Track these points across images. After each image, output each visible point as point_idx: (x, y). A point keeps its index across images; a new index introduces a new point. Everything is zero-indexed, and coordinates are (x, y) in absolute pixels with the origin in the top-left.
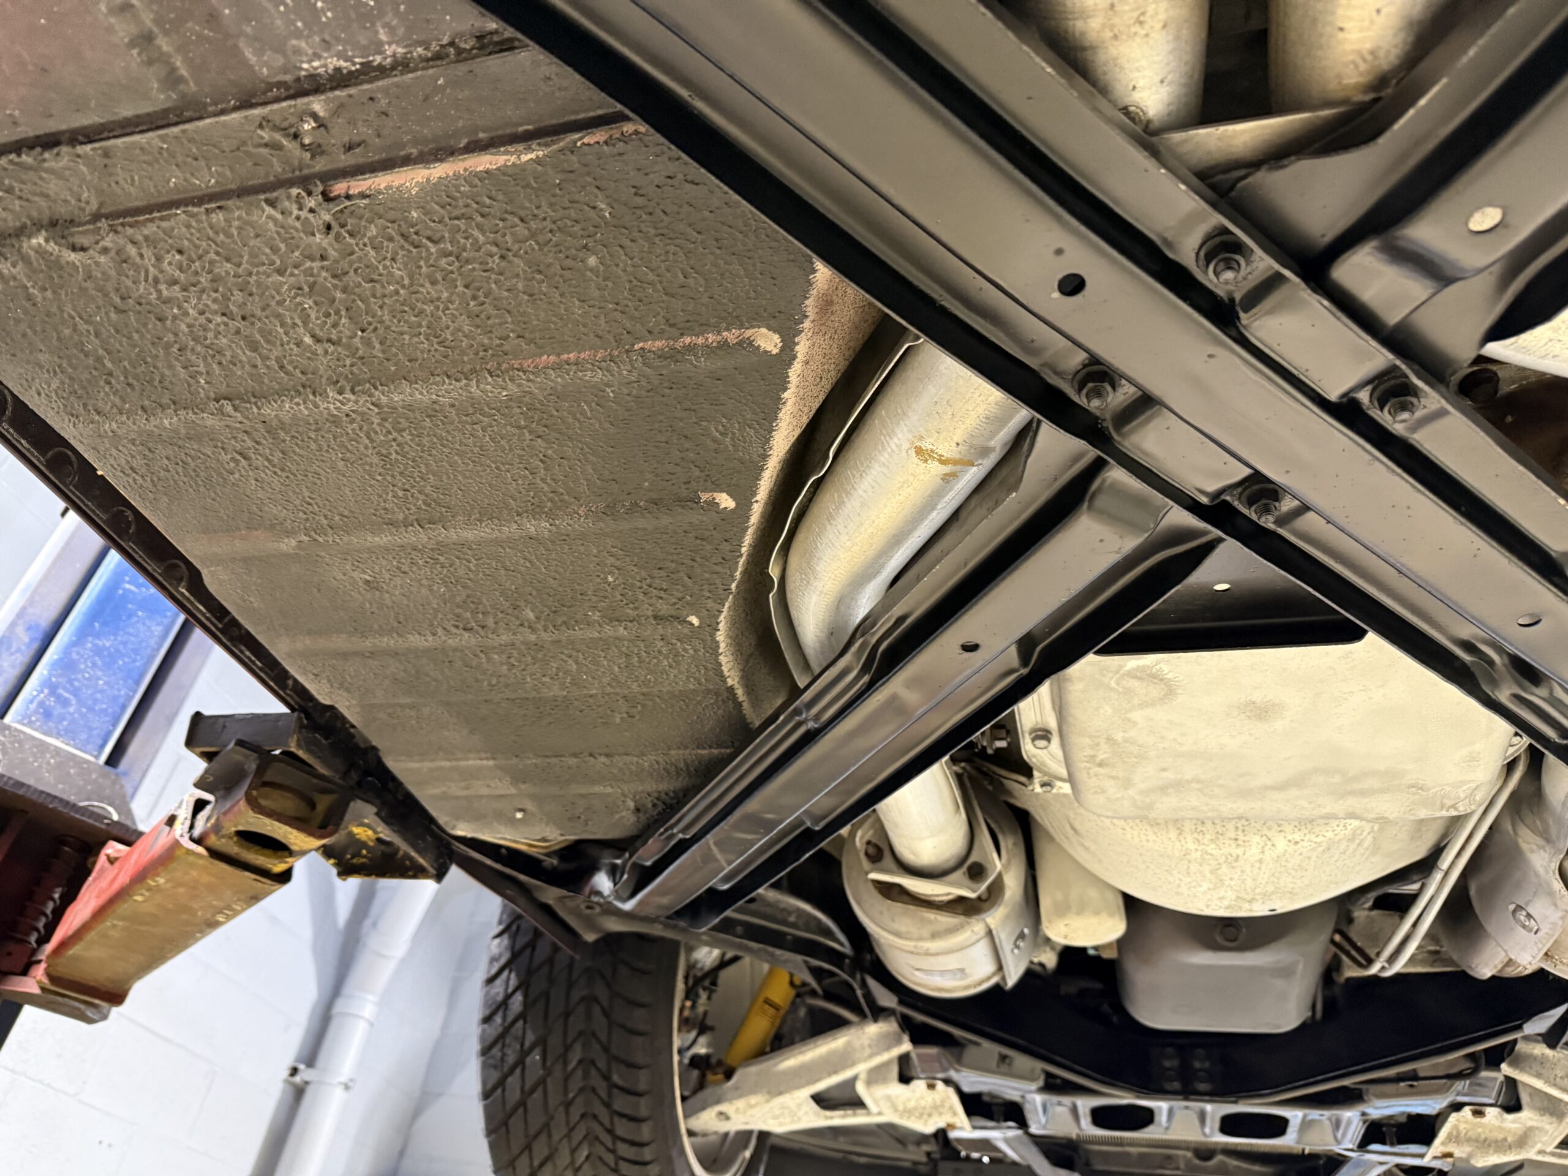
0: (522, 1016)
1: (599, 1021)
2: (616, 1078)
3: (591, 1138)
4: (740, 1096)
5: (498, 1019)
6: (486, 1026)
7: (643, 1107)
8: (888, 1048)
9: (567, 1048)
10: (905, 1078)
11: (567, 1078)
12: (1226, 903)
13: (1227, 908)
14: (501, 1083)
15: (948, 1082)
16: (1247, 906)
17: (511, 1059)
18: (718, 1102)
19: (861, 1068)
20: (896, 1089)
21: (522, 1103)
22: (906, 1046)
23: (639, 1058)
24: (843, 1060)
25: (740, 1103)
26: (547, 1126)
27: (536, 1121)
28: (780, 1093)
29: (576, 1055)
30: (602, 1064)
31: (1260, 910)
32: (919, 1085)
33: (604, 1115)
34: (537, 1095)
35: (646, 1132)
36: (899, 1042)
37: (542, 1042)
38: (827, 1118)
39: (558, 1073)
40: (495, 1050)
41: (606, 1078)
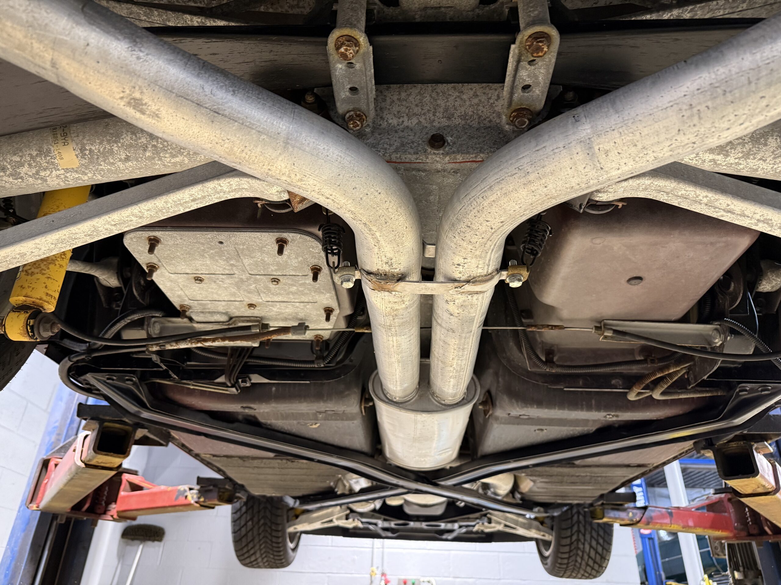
0: (246, 512)
1: (268, 514)
2: (273, 528)
3: (266, 542)
5: (239, 513)
6: (234, 515)
7: (280, 534)
8: (343, 512)
9: (259, 521)
10: (347, 519)
11: (259, 528)
14: (240, 529)
15: (358, 520)
17: (243, 523)
19: (335, 517)
20: (346, 521)
21: (246, 535)
22: (348, 512)
23: (279, 522)
24: (332, 514)
26: (253, 540)
27: (250, 538)
29: (262, 522)
30: (269, 524)
32: (350, 520)
33: (269, 537)
34: (250, 533)
35: (280, 540)
36: (346, 511)
37: (251, 519)
39: (257, 527)
40: (238, 522)
41: (270, 527)
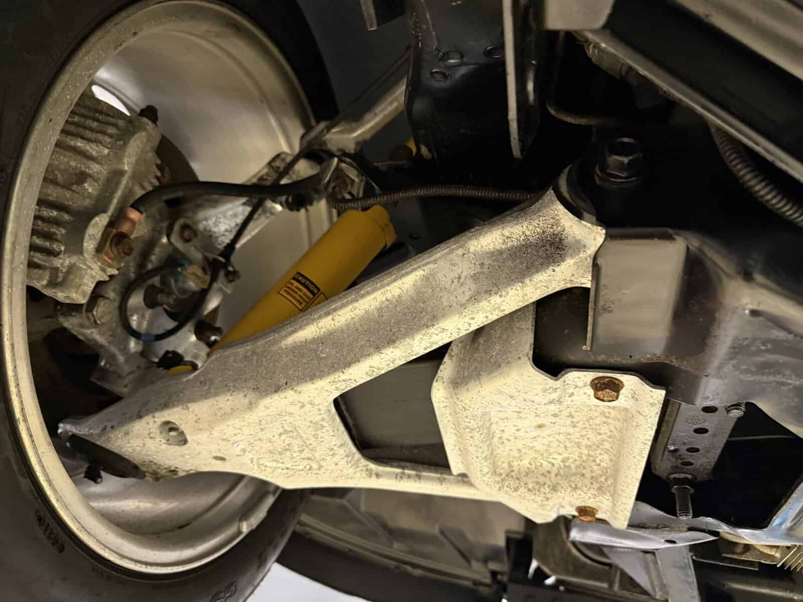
4: (206, 396)
18: (166, 406)
25: (201, 408)
28: (277, 389)
38: (370, 473)
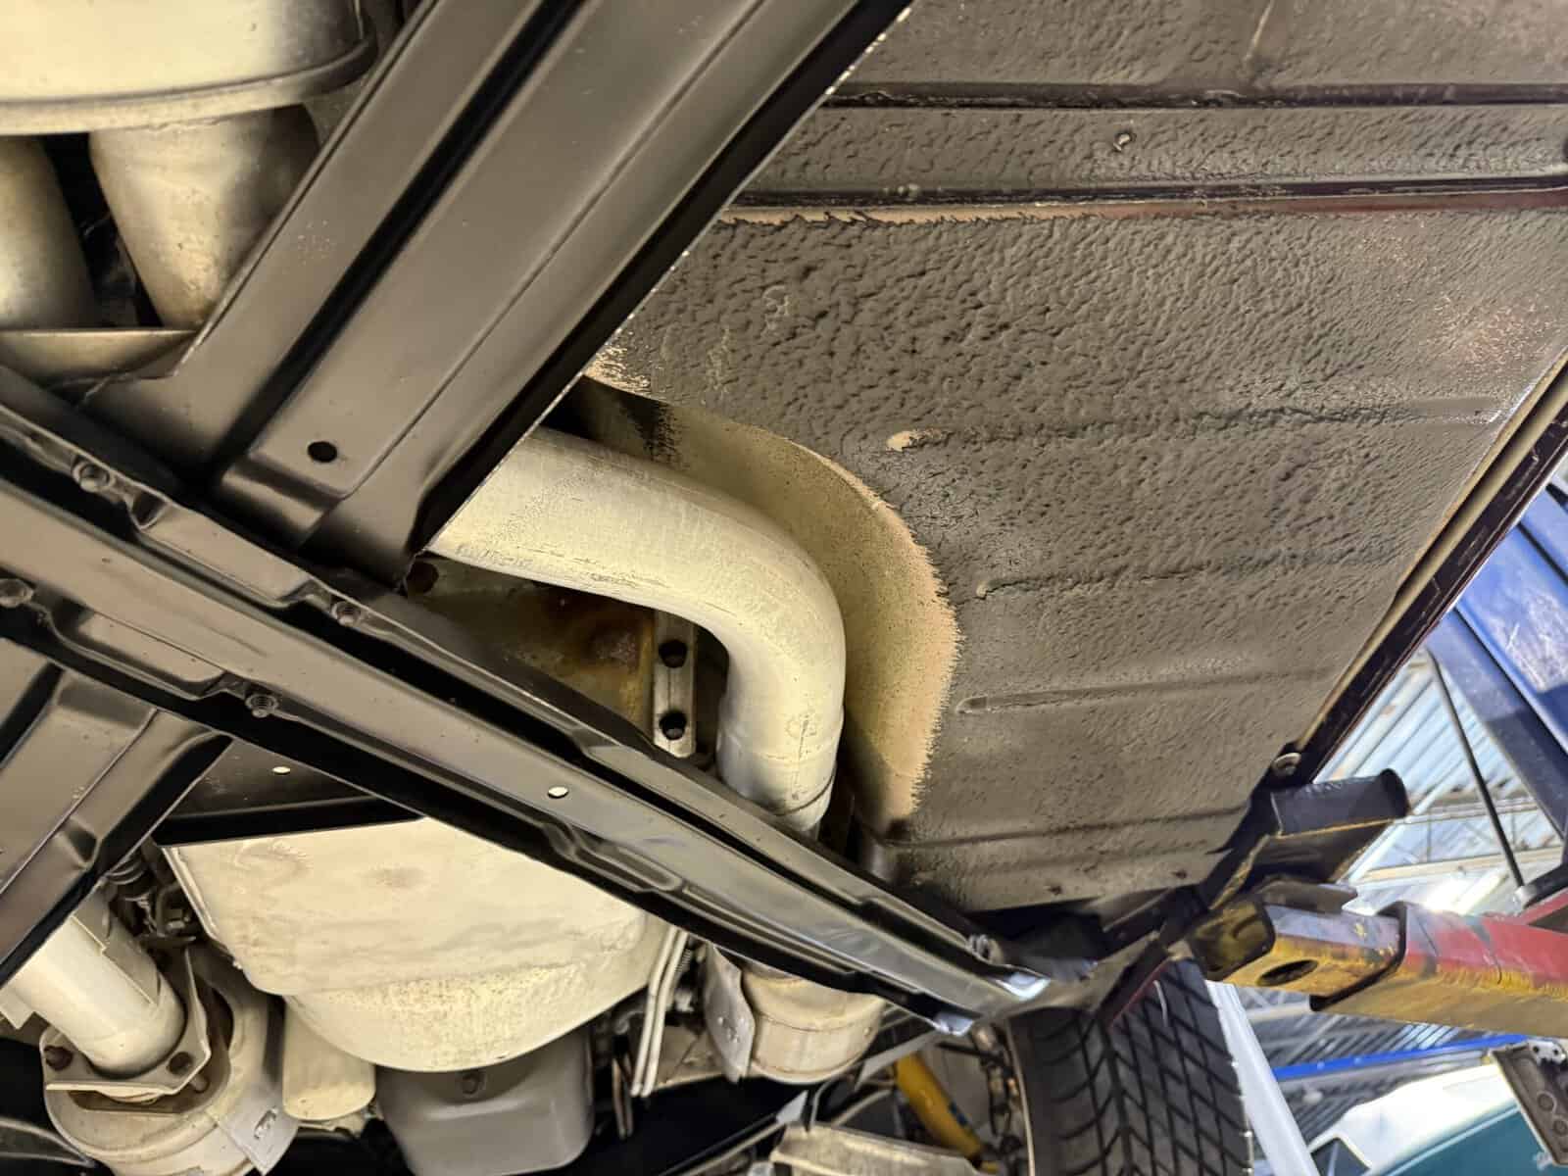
12: (450, 1058)
13: (455, 1061)
16: (473, 1058)
31: (488, 1059)
